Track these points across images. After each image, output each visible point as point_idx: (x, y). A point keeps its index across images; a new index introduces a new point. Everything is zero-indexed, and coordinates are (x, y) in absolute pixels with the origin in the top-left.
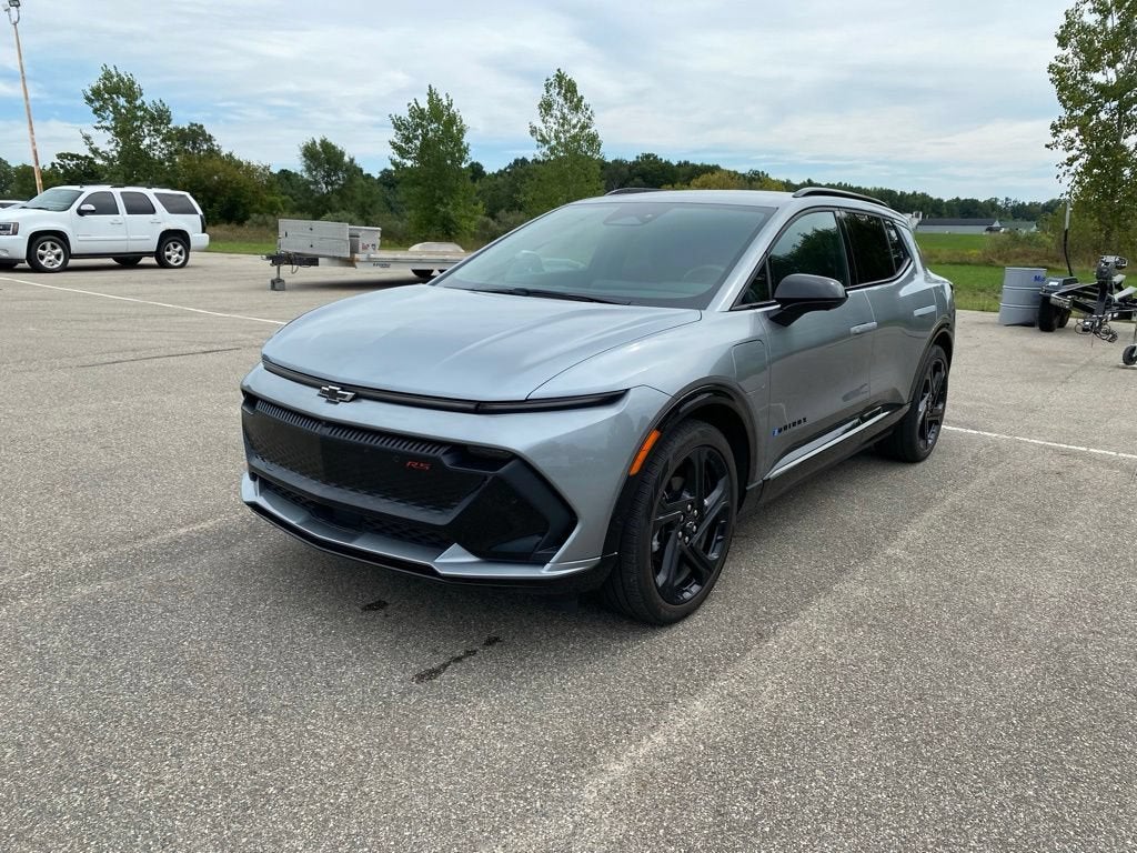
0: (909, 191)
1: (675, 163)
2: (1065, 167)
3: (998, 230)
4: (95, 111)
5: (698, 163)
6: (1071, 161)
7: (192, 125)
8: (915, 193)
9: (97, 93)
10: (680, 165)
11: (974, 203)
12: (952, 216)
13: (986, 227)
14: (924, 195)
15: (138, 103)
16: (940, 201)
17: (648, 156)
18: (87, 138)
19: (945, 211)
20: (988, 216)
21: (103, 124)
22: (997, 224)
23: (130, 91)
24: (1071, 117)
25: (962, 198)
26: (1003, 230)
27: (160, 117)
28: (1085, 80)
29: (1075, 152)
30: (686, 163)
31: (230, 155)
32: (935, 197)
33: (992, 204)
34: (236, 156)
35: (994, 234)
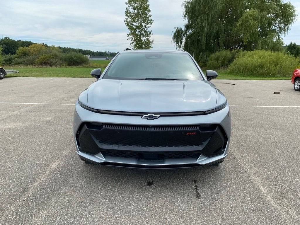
0: (86, 50)
1: (16, 40)
2: (132, 44)
3: (108, 59)
5: (24, 41)
6: (133, 43)
8: (87, 50)
10: (18, 41)
11: (101, 52)
12: (97, 56)
13: (105, 59)
14: (89, 51)
16: (94, 52)
17: (6, 38)
19: (95, 55)
20: (105, 56)
22: (108, 58)
24: (131, 33)
25: (99, 51)
26: (109, 59)
28: (132, 24)
29: (133, 41)
30: (20, 41)
32: (92, 51)
33: (105, 53)
35: (108, 60)
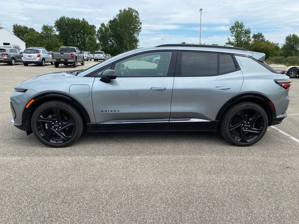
4: (232, 32)
7: (259, 33)
9: (233, 27)
15: (243, 29)
18: (229, 39)
21: (233, 35)
23: (241, 26)
27: (248, 32)
31: (268, 41)
34: (269, 41)
